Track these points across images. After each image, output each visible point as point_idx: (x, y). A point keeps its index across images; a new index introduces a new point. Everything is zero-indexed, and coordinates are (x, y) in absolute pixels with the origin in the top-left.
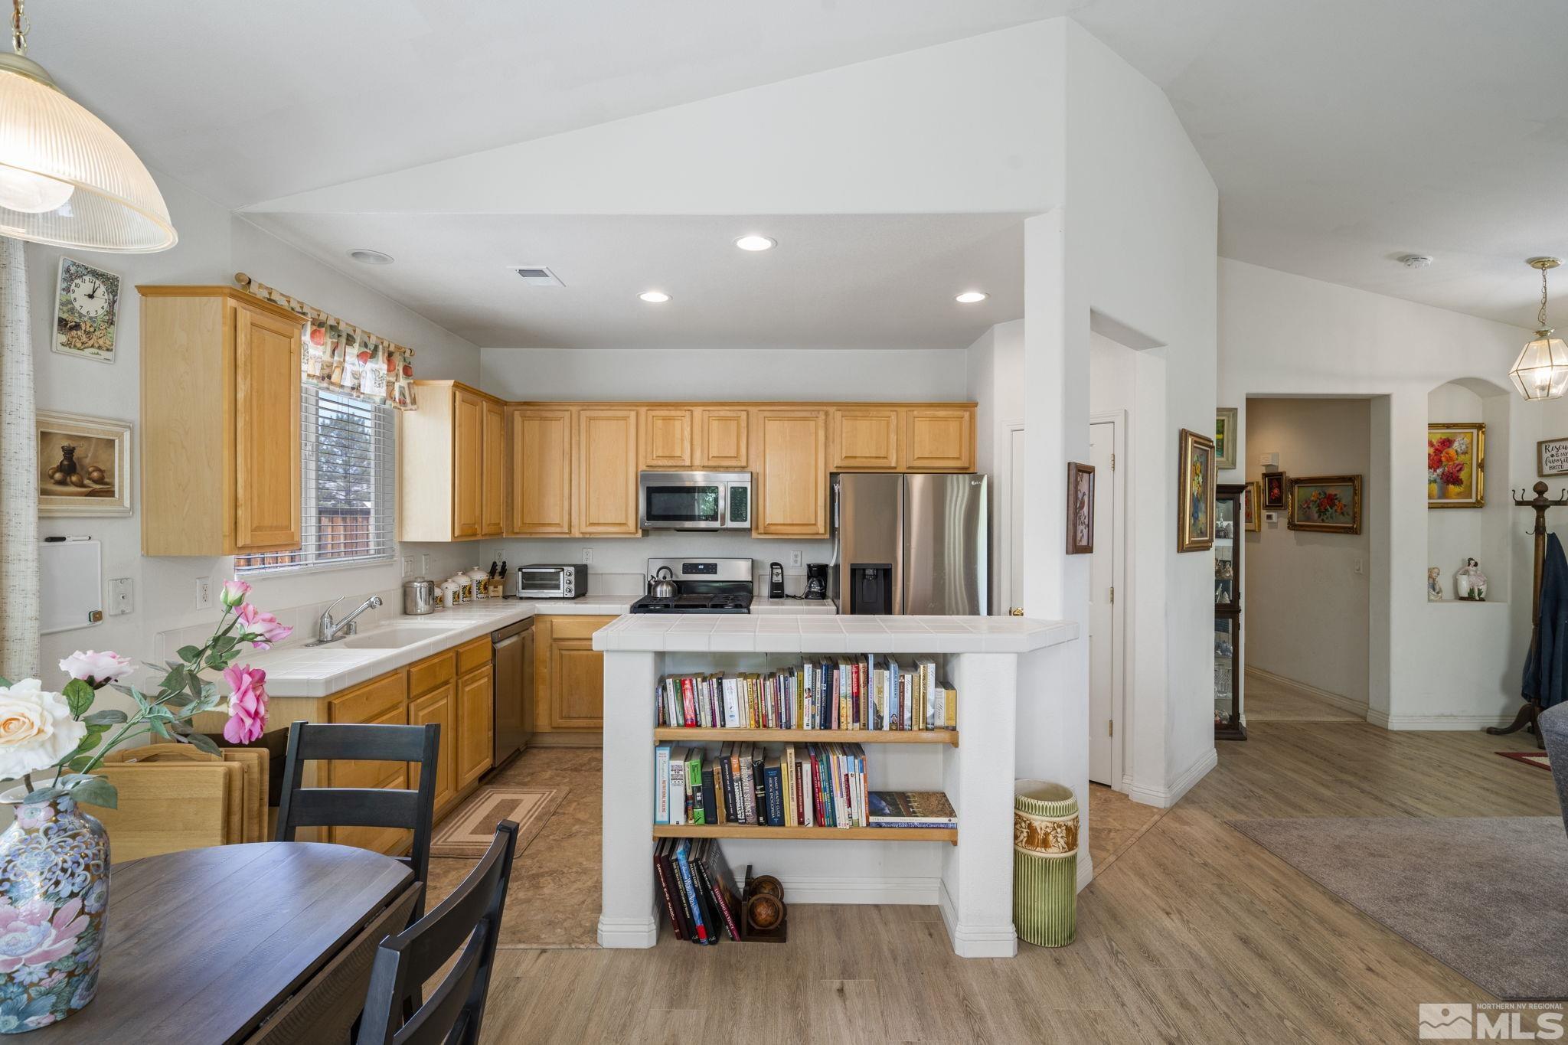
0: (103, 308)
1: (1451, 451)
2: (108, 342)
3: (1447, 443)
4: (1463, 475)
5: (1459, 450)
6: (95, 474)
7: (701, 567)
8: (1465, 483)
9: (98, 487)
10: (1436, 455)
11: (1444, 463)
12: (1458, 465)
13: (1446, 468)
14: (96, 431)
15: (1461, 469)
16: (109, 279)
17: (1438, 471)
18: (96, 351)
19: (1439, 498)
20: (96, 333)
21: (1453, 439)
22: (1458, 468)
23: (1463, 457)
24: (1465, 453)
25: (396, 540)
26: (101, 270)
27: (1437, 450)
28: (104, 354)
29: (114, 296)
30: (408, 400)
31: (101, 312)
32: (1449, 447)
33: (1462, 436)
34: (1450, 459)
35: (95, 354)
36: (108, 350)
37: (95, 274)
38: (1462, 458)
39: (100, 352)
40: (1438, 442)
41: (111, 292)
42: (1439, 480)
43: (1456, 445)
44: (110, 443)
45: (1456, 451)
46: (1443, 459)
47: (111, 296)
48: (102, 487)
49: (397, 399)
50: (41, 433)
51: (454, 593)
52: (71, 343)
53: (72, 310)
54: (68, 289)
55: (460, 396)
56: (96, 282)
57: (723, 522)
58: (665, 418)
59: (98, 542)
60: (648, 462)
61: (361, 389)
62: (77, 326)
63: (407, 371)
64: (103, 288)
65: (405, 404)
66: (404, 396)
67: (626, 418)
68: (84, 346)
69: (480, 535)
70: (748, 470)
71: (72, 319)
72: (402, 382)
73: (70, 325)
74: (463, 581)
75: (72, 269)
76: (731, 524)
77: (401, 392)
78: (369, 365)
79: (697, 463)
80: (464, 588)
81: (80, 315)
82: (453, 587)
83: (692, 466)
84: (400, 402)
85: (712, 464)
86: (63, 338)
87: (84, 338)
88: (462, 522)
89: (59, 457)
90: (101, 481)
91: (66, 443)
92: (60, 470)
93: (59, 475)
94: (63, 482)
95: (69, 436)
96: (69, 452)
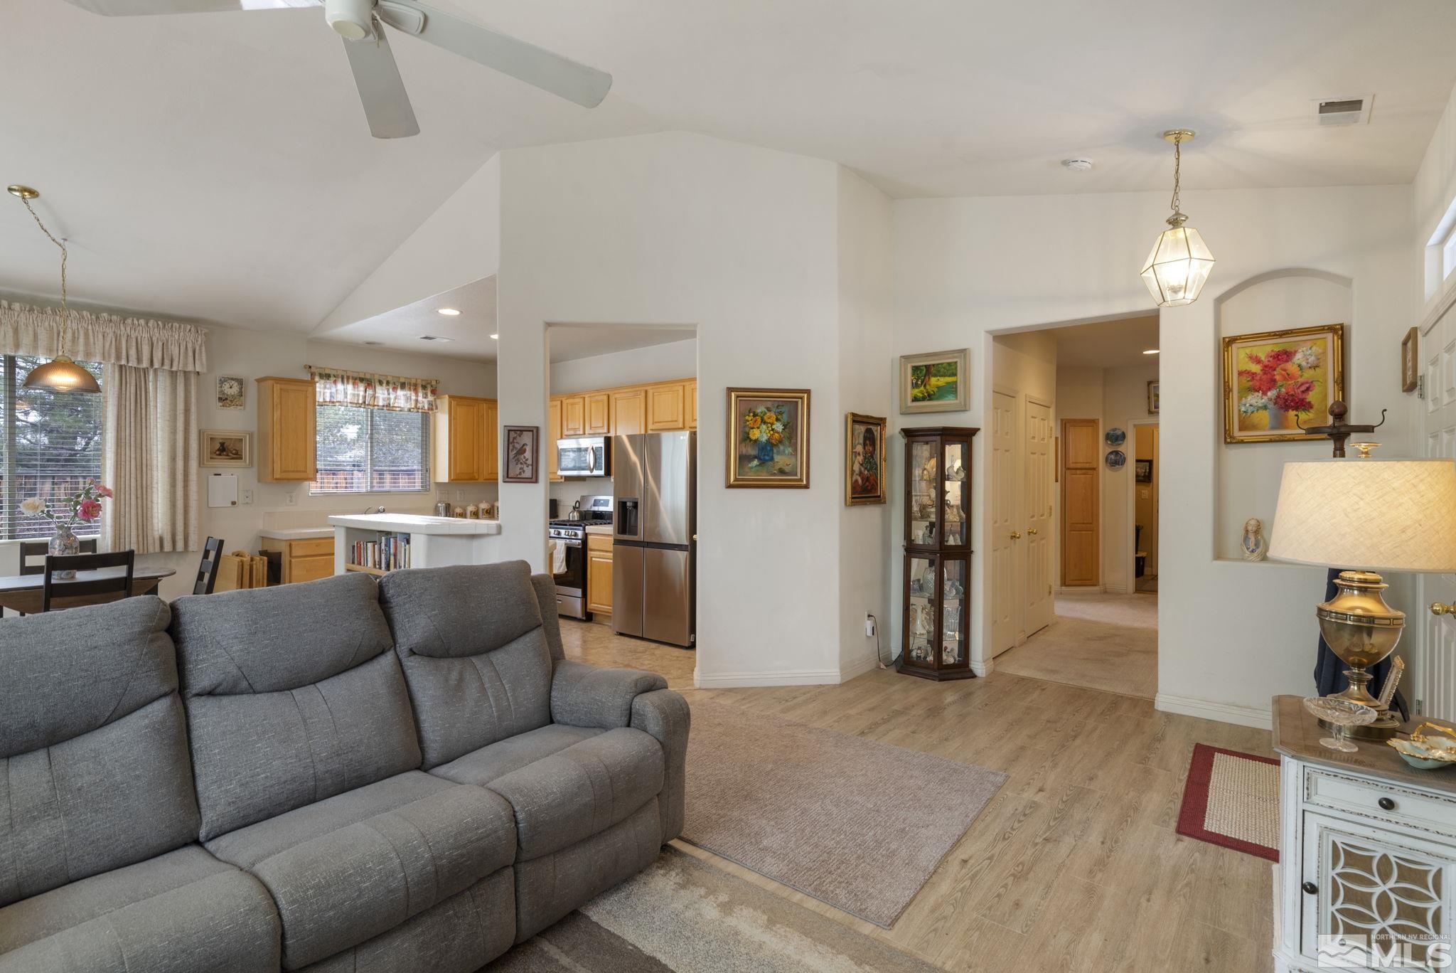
1: (1291, 367)
2: (240, 403)
3: (1284, 356)
4: (1311, 397)
5: (1304, 364)
6: (234, 452)
7: (602, 502)
8: (1315, 407)
10: (1265, 374)
11: (1279, 383)
12: (1302, 384)
13: (1283, 390)
14: (233, 436)
15: (1308, 389)
16: (239, 380)
17: (1269, 394)
18: (235, 407)
19: (1273, 428)
20: (234, 400)
21: (1292, 350)
22: (1303, 388)
23: (1311, 372)
24: (1315, 367)
25: (432, 481)
26: (234, 377)
27: (1266, 366)
28: (239, 407)
29: (242, 386)
30: (434, 407)
31: (236, 392)
32: (1287, 361)
33: (1309, 344)
34: (1289, 377)
36: (241, 406)
37: (232, 379)
38: (1308, 375)
39: (237, 407)
40: (1268, 356)
41: (240, 385)
42: (1271, 406)
43: (1298, 358)
44: (241, 440)
45: (1299, 366)
46: (1277, 377)
48: (237, 456)
49: (426, 407)
50: (211, 439)
51: (471, 512)
52: (223, 406)
53: (224, 394)
54: (221, 387)
55: (455, 402)
56: (233, 382)
57: (592, 471)
58: (572, 404)
59: (235, 476)
60: (565, 432)
61: (391, 405)
62: (226, 399)
63: (433, 392)
64: (236, 384)
65: (432, 409)
66: (432, 405)
67: (556, 406)
68: (230, 406)
69: (481, 480)
70: (609, 435)
71: (224, 397)
72: (430, 398)
73: (223, 399)
74: (484, 506)
75: (223, 379)
76: (596, 473)
77: (430, 403)
78: (400, 393)
79: (586, 432)
80: (483, 510)
81: (227, 395)
82: (471, 508)
83: (584, 434)
84: (429, 409)
85: (591, 432)
86: (221, 404)
87: (230, 403)
88: (458, 472)
89: (218, 446)
90: (237, 454)
91: (221, 441)
92: (218, 450)
93: (218, 453)
94: (220, 455)
95: (222, 439)
96: (222, 444)
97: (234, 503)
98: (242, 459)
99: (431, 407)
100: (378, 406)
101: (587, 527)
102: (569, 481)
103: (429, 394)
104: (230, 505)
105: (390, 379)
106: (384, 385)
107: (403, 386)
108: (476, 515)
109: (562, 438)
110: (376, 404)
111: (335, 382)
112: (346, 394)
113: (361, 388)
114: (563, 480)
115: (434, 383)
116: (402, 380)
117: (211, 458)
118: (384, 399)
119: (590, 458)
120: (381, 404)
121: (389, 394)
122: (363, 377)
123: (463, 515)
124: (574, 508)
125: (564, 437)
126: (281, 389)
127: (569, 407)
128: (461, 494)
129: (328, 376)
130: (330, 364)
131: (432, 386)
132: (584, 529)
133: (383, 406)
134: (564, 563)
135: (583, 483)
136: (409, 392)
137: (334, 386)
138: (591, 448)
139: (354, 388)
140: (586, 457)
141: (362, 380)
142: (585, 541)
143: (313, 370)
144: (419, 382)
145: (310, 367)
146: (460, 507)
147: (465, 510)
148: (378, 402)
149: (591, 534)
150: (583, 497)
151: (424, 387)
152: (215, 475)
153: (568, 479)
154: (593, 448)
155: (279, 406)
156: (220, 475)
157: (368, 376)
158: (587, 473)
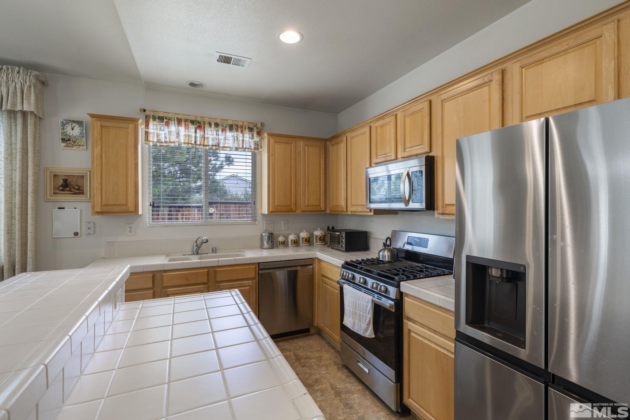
0: (79, 132)
2: (82, 143)
6: (76, 187)
9: (77, 191)
14: (75, 173)
16: (79, 122)
18: (78, 147)
20: (77, 141)
25: (258, 213)
26: (76, 120)
29: (83, 128)
30: (259, 147)
31: (78, 134)
35: (78, 148)
36: (83, 146)
37: (74, 122)
39: (80, 147)
41: (81, 126)
47: (81, 128)
48: (80, 191)
49: (253, 147)
50: (54, 175)
51: (292, 240)
52: (67, 146)
53: (66, 135)
54: (63, 129)
55: (273, 140)
56: (74, 124)
57: (407, 202)
58: (382, 126)
59: (78, 211)
60: (374, 160)
61: (221, 145)
62: (69, 140)
63: (259, 134)
64: (77, 126)
65: (258, 149)
66: (258, 145)
67: (365, 133)
68: (73, 146)
69: (298, 212)
70: (430, 154)
71: (67, 138)
72: (256, 139)
73: (66, 140)
74: (303, 235)
75: (64, 122)
76: (413, 205)
77: (256, 144)
78: (229, 134)
79: (399, 156)
80: (303, 238)
81: (70, 136)
82: (292, 237)
83: (397, 159)
84: (255, 149)
85: (406, 154)
86: (64, 144)
87: (72, 143)
88: (276, 204)
89: (61, 182)
90: (79, 189)
91: (64, 178)
92: (62, 186)
93: (61, 188)
94: (63, 190)
95: (65, 176)
96: (65, 181)
97: (76, 234)
98: (83, 193)
99: (256, 146)
100: (208, 145)
101: (402, 283)
102: (378, 214)
103: (255, 135)
104: (73, 236)
105: (218, 121)
106: (213, 126)
107: (231, 128)
108: (296, 243)
109: (371, 166)
110: (206, 144)
111: (167, 124)
112: (178, 134)
113: (192, 128)
114: (372, 213)
115: (259, 125)
116: (230, 123)
117: (54, 193)
118: (213, 139)
119: (405, 188)
120: (210, 144)
121: (218, 135)
122: (194, 119)
123: (284, 244)
124: (385, 245)
125: (373, 165)
126: (102, 126)
127: (379, 130)
128: (285, 223)
129: (161, 119)
130: (162, 108)
131: (257, 128)
132: (398, 286)
133: (213, 146)
134: (371, 327)
135: (395, 215)
136: (235, 133)
137: (166, 127)
138: (405, 173)
139: (186, 129)
140: (400, 185)
141: (193, 122)
142: (399, 302)
143: (147, 113)
144: (246, 124)
145: (145, 111)
146: (284, 236)
147: (287, 238)
148: (208, 142)
149: (407, 295)
150: (395, 233)
151: (251, 130)
152: (59, 208)
153: (378, 212)
154: (408, 174)
155: (99, 142)
156: (64, 208)
157: (199, 119)
158: (401, 206)
